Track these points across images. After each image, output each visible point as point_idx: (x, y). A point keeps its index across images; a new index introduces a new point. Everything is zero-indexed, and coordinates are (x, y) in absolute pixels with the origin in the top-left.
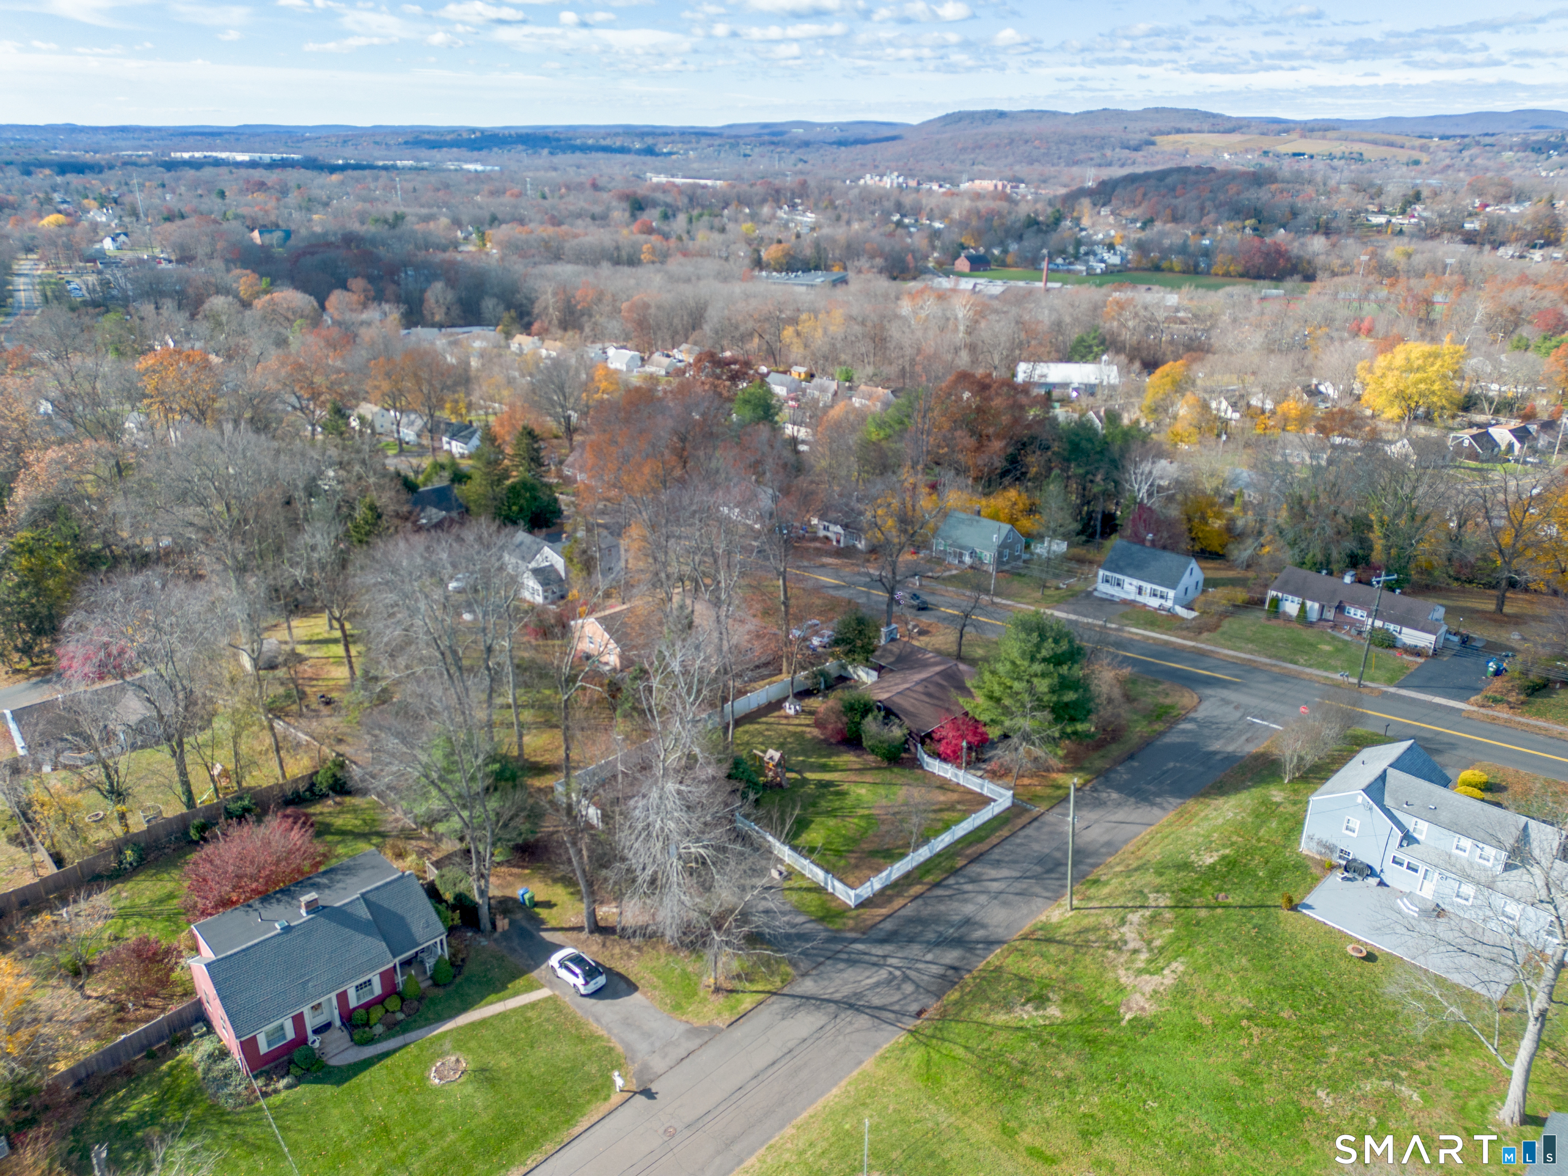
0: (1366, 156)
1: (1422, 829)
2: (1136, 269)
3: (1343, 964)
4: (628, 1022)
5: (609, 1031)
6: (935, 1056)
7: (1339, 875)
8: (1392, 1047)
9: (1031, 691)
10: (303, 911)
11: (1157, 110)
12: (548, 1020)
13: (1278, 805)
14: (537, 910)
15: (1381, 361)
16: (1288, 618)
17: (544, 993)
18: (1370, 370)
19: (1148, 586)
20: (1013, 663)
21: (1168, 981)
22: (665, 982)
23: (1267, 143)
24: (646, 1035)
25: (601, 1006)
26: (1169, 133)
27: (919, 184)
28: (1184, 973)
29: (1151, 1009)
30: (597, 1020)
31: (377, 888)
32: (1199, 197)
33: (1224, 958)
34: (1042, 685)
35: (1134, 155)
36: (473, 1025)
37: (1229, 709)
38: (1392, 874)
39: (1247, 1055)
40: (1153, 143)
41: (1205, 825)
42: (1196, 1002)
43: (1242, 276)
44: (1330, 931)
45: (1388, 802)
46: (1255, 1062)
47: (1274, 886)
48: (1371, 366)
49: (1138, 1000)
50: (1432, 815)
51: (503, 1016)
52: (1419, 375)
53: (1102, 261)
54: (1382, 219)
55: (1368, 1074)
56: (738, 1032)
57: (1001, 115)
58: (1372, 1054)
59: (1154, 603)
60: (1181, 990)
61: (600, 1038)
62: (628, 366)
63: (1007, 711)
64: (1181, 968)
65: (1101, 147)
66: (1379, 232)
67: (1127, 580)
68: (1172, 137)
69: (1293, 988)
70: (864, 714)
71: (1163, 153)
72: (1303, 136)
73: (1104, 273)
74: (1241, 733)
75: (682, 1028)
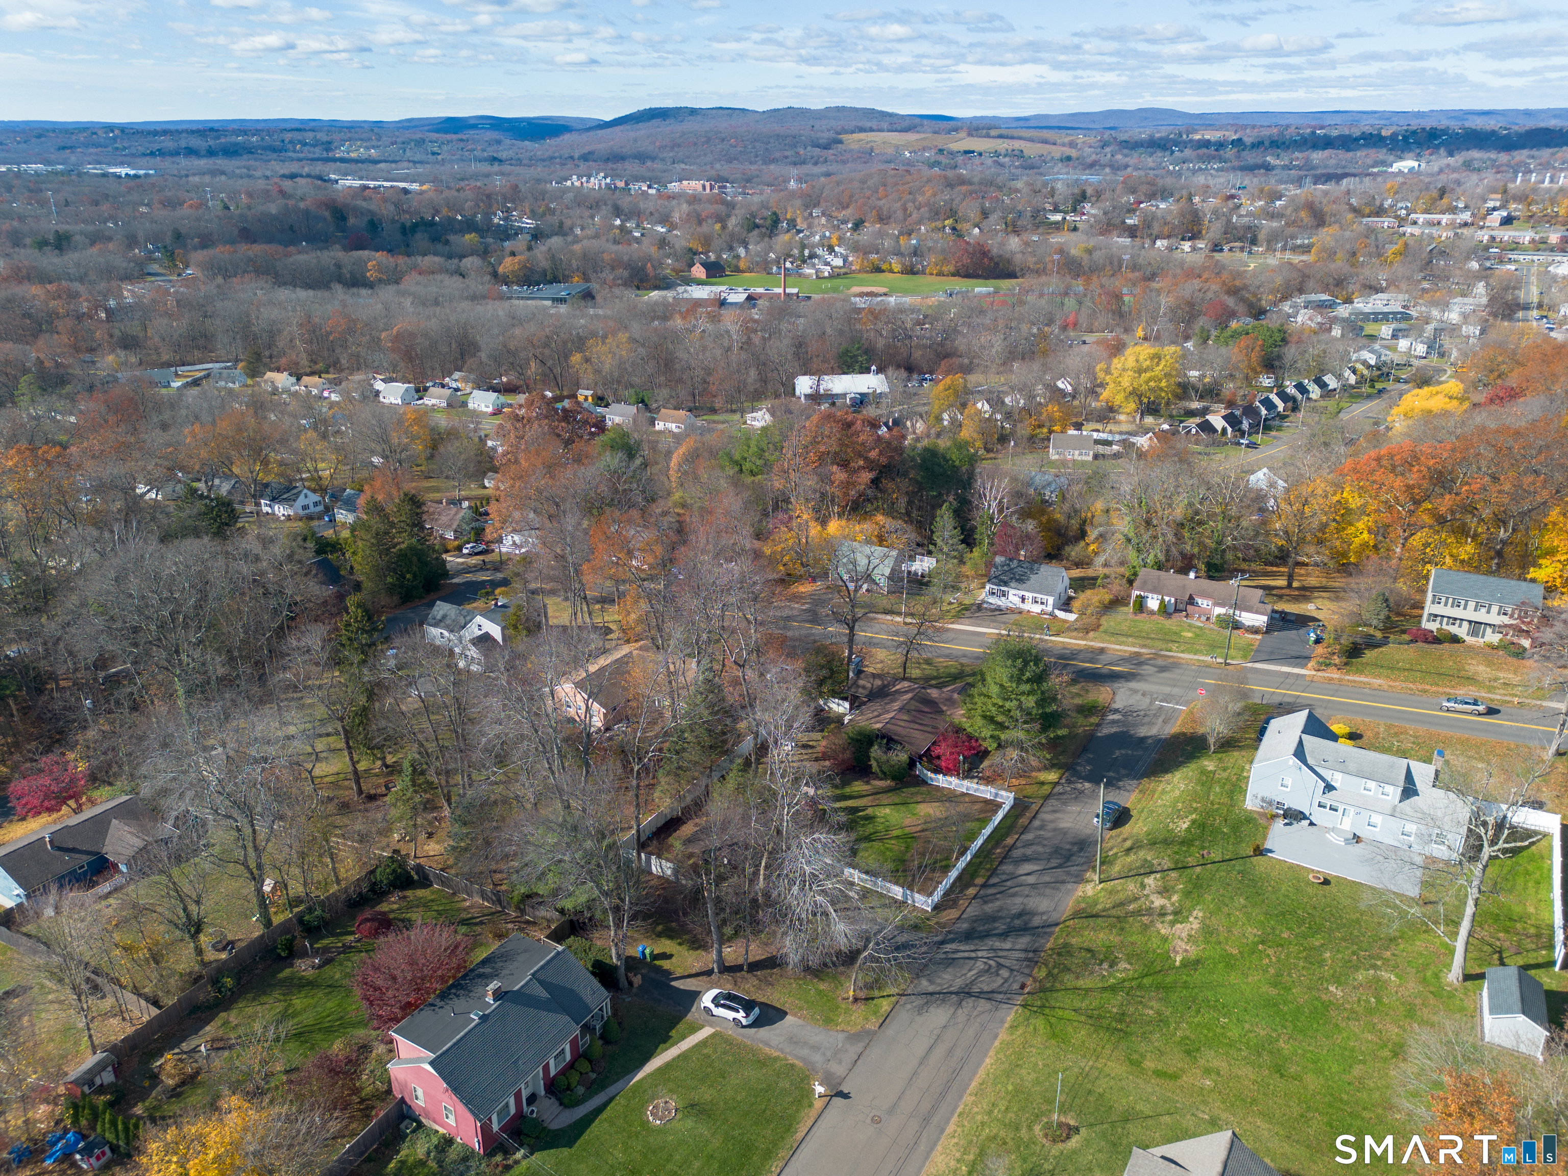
0: (1026, 153)
1: (1337, 779)
2: (860, 271)
3: (1310, 890)
4: (793, 1040)
5: (782, 1051)
6: (1053, 1020)
7: (1280, 822)
8: (1365, 945)
9: (1020, 707)
10: (489, 999)
11: (838, 109)
12: (725, 1053)
13: (1214, 773)
14: (657, 963)
15: (1117, 363)
16: (1152, 613)
17: (706, 1032)
18: (1108, 371)
19: (1029, 595)
20: (1001, 686)
21: (1196, 926)
22: (807, 1002)
23: (940, 141)
24: (816, 1048)
25: (763, 1033)
26: (853, 132)
27: (627, 184)
28: (1204, 918)
29: (1194, 952)
30: (767, 1044)
31: (542, 967)
32: (900, 199)
33: (1227, 900)
34: (1030, 702)
35: (825, 153)
36: (661, 1070)
37: (1138, 697)
38: (1318, 816)
39: (1272, 971)
40: (840, 142)
41: (1166, 797)
42: (1221, 938)
43: (953, 275)
44: (1292, 867)
45: (1310, 761)
46: (1278, 975)
47: (1239, 840)
48: (1109, 368)
49: (1181, 945)
50: (1342, 766)
51: (683, 1057)
52: (1148, 375)
53: (827, 264)
54: (1058, 217)
55: (1357, 968)
56: (891, 1030)
57: (693, 112)
58: (1354, 953)
59: (1037, 609)
60: (1207, 932)
61: (776, 1059)
62: (403, 399)
63: (1002, 726)
64: (1200, 914)
65: (794, 146)
66: (1058, 229)
67: (1012, 592)
68: (856, 136)
69: (1283, 914)
70: (871, 744)
71: (851, 150)
72: (970, 135)
73: (831, 276)
74: (1156, 716)
75: (841, 1037)
